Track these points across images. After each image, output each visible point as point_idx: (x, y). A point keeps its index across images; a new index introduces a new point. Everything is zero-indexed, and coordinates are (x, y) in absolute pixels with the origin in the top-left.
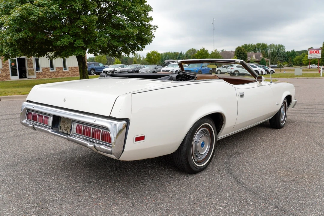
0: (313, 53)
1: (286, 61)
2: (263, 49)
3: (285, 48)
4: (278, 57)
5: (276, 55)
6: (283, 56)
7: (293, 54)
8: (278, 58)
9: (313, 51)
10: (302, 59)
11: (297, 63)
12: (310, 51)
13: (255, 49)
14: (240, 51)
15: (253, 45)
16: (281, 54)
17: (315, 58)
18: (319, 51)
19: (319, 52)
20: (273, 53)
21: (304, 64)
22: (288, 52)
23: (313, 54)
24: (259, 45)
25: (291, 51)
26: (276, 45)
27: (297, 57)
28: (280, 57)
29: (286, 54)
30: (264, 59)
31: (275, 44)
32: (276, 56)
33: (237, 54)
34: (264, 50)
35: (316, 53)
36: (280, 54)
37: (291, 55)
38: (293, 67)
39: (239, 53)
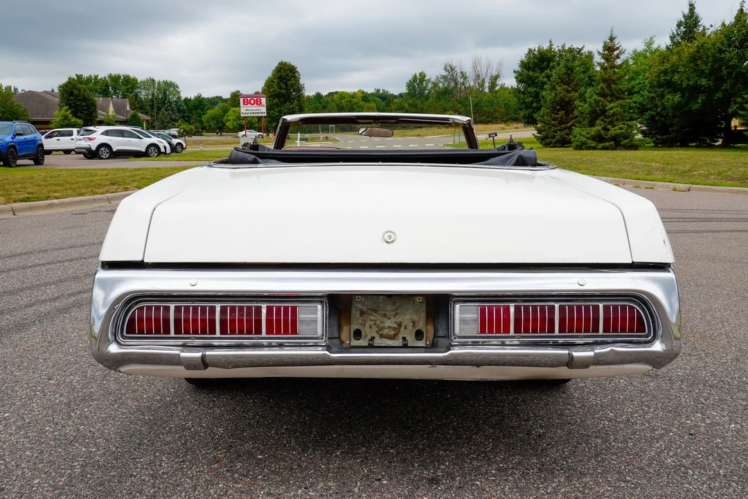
0: (249, 105)
1: (186, 121)
2: (128, 89)
3: (179, 90)
4: (166, 110)
5: (160, 105)
6: (178, 109)
7: (200, 104)
8: (167, 112)
9: (249, 99)
10: (224, 116)
11: (210, 126)
12: (244, 100)
13: (105, 90)
14: (76, 92)
15: (99, 78)
16: (173, 105)
17: (252, 115)
18: (261, 100)
19: (261, 103)
20: (152, 101)
21: (230, 127)
22: (186, 99)
23: (250, 107)
24: (115, 79)
25: (193, 98)
26: (160, 82)
27: (209, 112)
28: (170, 112)
29: (183, 104)
30: (138, 116)
31: (157, 80)
32: (163, 109)
33: (68, 100)
34: (130, 93)
35: (255, 105)
36: (171, 103)
37: (196, 108)
38: (202, 135)
39: (72, 98)
